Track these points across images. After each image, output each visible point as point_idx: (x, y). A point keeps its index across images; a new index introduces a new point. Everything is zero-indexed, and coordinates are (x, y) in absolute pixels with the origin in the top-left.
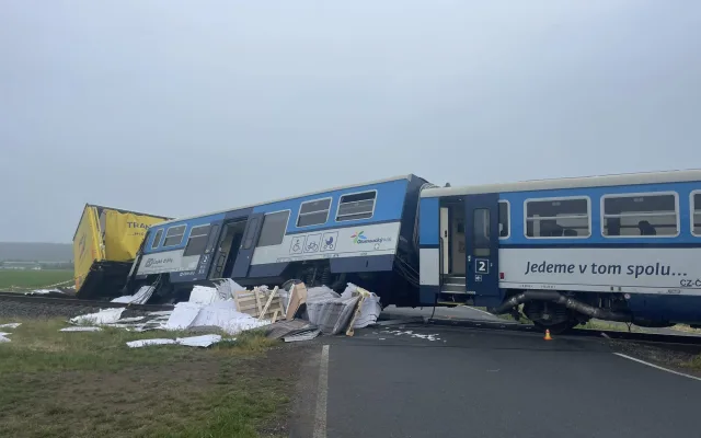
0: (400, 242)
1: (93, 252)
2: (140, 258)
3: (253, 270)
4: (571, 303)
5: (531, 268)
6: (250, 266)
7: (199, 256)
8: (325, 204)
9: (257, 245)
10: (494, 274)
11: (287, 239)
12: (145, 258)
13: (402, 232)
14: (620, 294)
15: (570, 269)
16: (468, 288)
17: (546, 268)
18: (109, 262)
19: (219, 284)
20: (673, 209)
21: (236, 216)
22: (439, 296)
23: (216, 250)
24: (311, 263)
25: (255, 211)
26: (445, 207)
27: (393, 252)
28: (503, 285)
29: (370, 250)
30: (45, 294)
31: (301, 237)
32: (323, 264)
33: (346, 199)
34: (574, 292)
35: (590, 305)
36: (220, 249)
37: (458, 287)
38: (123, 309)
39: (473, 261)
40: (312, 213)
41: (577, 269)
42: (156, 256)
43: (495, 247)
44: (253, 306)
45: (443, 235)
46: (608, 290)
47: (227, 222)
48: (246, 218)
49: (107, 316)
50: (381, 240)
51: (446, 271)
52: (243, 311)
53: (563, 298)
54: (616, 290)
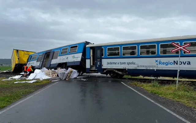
0: (82, 58)
1: (16, 61)
2: (27, 63)
3: (51, 65)
4: (116, 71)
5: (108, 63)
6: (50, 64)
7: (39, 62)
8: (67, 49)
9: (52, 59)
10: (101, 65)
11: (59, 57)
12: (28, 63)
13: (83, 55)
14: (125, 69)
15: (116, 63)
16: (96, 69)
17: (111, 63)
18: (20, 64)
19: (42, 69)
20: (136, 49)
21: (48, 52)
22: (90, 71)
23: (44, 60)
24: (63, 63)
25: (52, 51)
26: (91, 49)
27: (80, 60)
28: (103, 67)
29: (75, 60)
30: (5, 72)
31: (61, 57)
32: (66, 63)
33: (72, 47)
34: (116, 69)
35: (120, 71)
36: (45, 60)
37: (94, 68)
38: (22, 75)
39: (97, 62)
40: (64, 51)
41: (117, 64)
42: (31, 62)
43: (101, 59)
44: (49, 74)
45: (91, 56)
46: (123, 68)
47: (46, 53)
48: (50, 52)
49: (17, 77)
50: (78, 57)
51: (92, 64)
52: (46, 75)
53: (114, 70)
54: (125, 68)
